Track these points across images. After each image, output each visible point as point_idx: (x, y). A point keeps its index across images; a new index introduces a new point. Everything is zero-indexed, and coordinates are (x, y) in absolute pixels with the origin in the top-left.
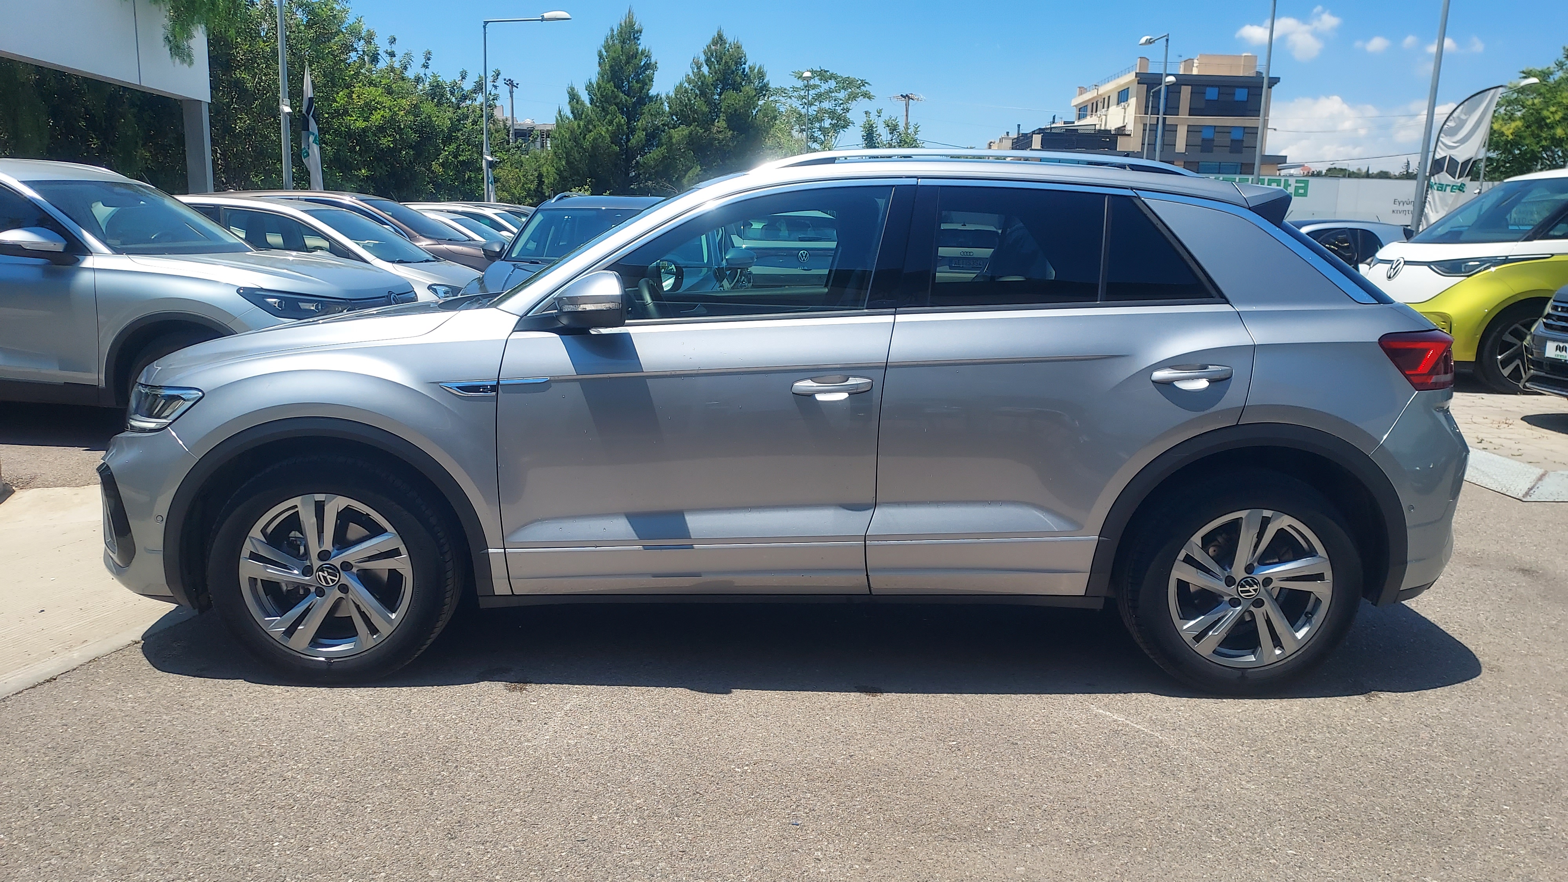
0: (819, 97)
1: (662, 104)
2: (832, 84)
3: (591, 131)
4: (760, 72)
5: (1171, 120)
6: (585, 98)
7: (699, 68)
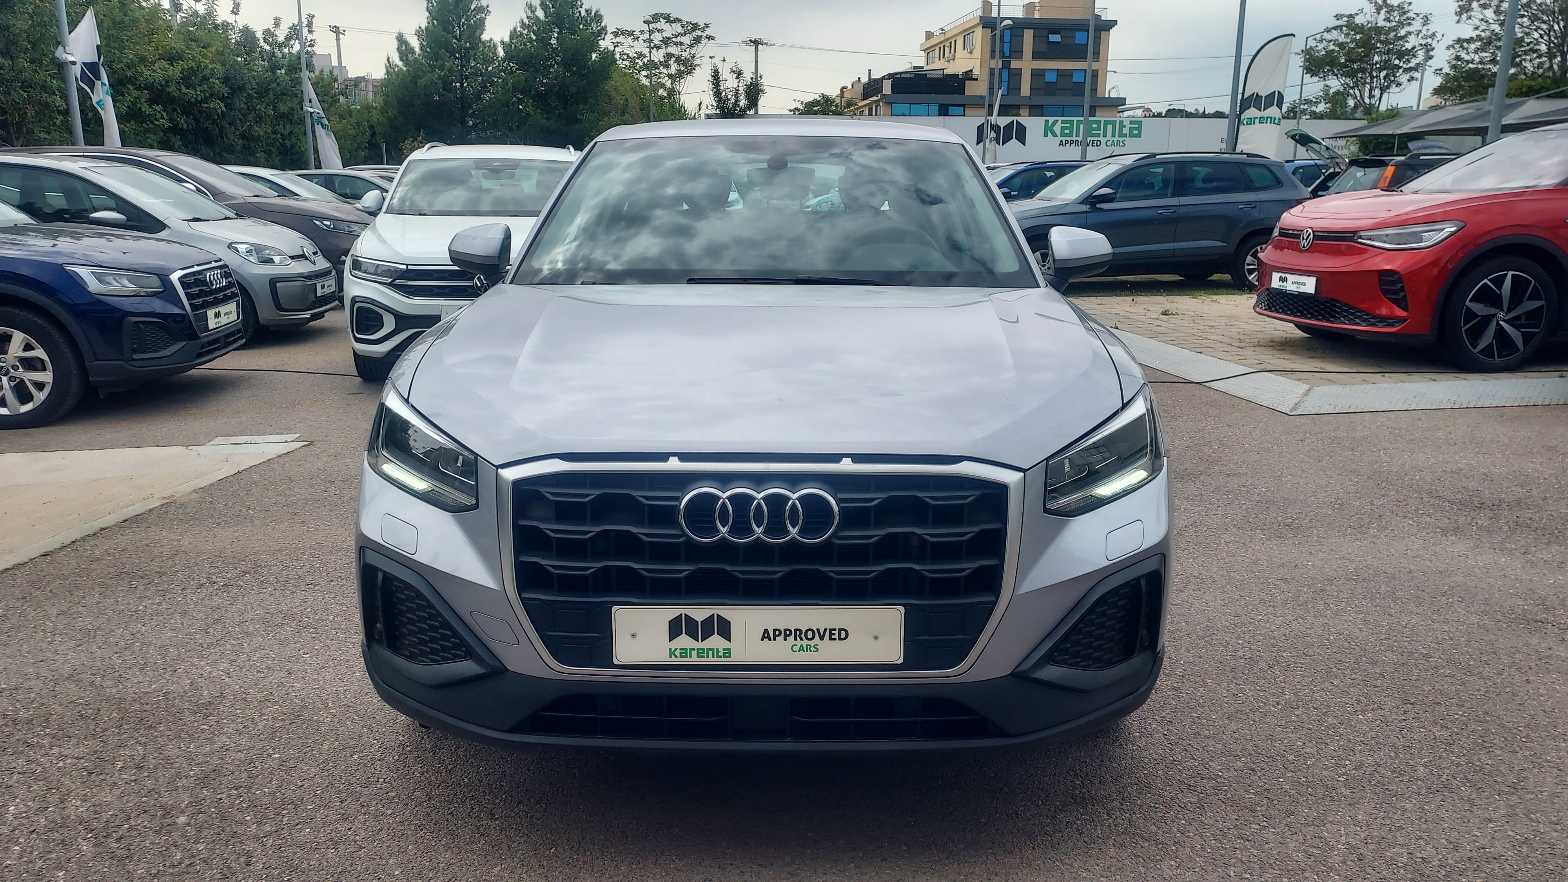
0: (666, 42)
1: (496, 49)
2: (678, 28)
3: (420, 79)
4: (597, 15)
5: (1015, 64)
6: (415, 43)
7: (533, 12)
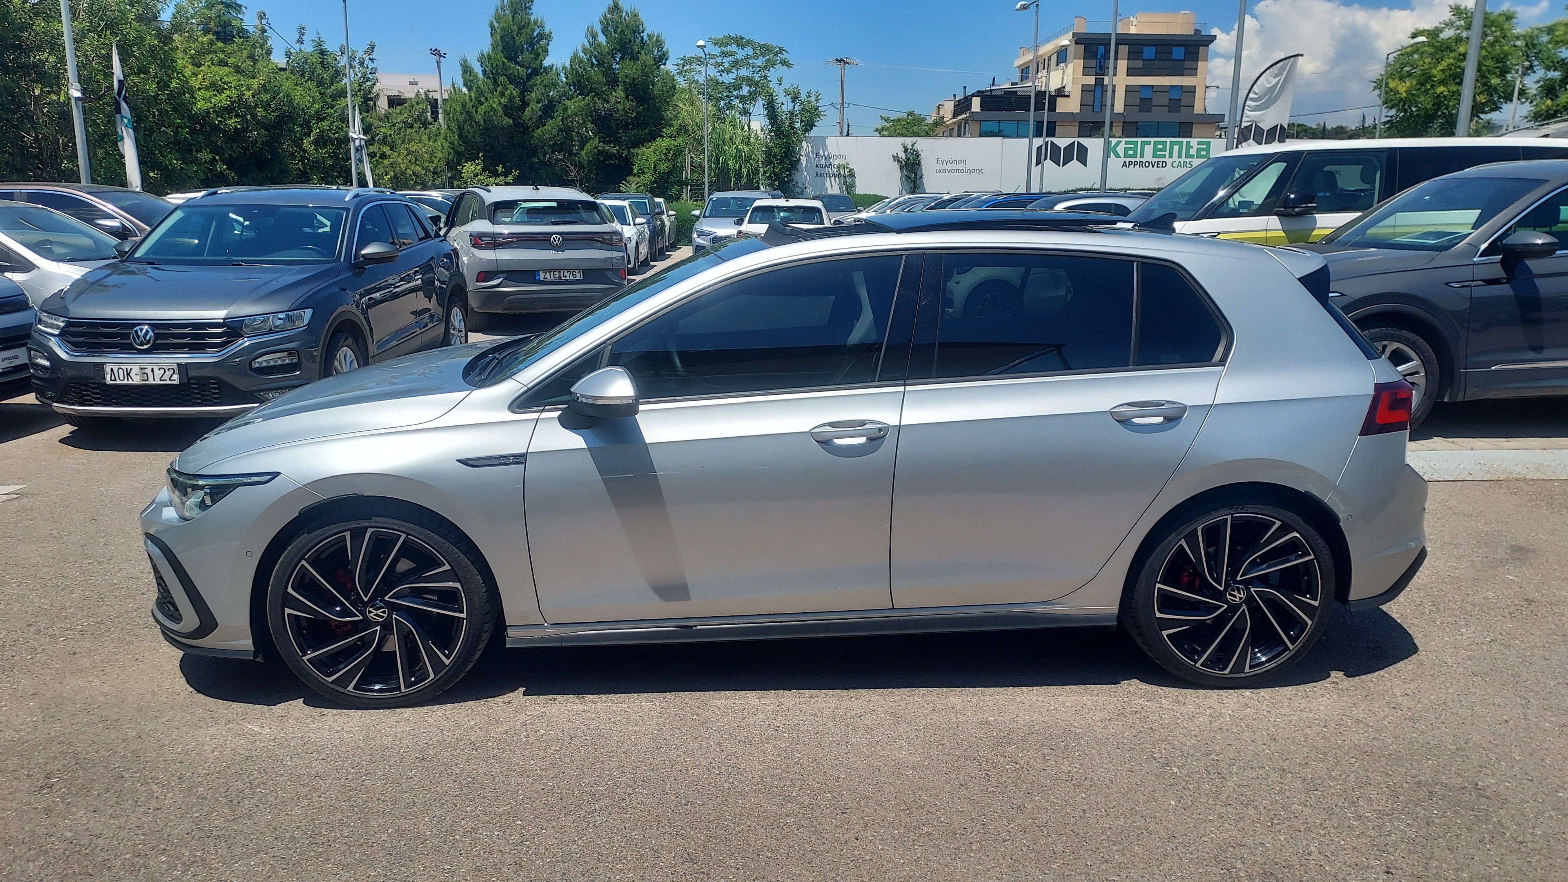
1: (558, 75)
2: (749, 51)
3: (482, 105)
4: (657, 41)
5: (1108, 81)
6: (478, 69)
7: (595, 37)
